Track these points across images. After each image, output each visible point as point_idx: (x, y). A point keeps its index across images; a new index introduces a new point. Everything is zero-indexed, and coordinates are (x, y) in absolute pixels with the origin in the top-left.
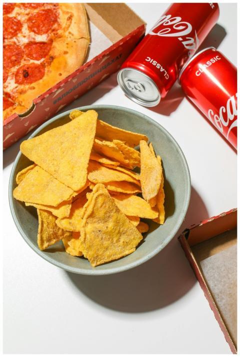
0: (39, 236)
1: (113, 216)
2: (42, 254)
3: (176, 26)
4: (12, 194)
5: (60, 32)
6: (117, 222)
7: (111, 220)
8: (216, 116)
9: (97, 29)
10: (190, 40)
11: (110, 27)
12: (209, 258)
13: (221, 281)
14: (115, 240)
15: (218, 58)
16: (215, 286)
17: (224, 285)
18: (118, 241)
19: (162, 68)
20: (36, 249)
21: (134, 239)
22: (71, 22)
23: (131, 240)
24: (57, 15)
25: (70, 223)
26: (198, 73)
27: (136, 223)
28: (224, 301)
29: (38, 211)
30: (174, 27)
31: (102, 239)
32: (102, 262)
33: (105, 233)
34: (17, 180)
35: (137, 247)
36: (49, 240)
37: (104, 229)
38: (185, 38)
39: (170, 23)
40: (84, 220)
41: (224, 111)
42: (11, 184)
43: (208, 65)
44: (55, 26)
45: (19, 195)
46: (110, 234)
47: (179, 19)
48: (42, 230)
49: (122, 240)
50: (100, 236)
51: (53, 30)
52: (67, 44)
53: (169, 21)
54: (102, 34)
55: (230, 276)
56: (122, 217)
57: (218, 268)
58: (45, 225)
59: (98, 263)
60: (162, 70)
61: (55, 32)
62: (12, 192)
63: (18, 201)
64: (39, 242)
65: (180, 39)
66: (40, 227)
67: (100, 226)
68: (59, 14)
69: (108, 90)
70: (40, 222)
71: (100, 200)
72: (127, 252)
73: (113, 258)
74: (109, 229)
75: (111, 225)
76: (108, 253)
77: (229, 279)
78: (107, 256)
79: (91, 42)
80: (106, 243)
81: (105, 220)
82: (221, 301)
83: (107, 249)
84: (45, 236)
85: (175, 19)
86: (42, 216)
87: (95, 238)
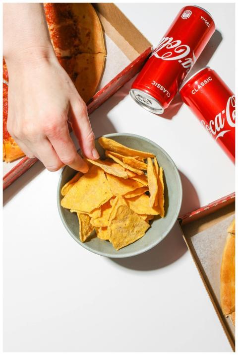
0: (80, 233)
1: (129, 217)
2: (83, 245)
3: (177, 50)
4: (60, 204)
5: (81, 47)
6: (132, 220)
7: (127, 220)
8: (207, 125)
9: (111, 41)
10: (189, 60)
11: (122, 38)
12: (197, 235)
13: (205, 250)
14: (131, 231)
15: (210, 79)
16: (201, 253)
17: (208, 252)
18: (133, 231)
19: (164, 90)
20: (79, 242)
21: (144, 228)
22: (89, 39)
23: (142, 229)
24: (77, 31)
25: (100, 221)
26: (194, 92)
27: (145, 218)
28: (206, 263)
29: (78, 215)
30: (175, 51)
31: (122, 232)
32: (123, 246)
33: (124, 228)
34: (62, 193)
35: (145, 233)
36: (87, 234)
37: (124, 226)
38: (183, 60)
39: (172, 47)
40: (110, 222)
41: (213, 124)
42: (58, 197)
43: (201, 86)
44: (77, 42)
45: (65, 204)
46: (127, 229)
47: (179, 42)
48: (82, 228)
49: (135, 230)
50: (121, 231)
51: (75, 46)
52: (87, 60)
53: (171, 44)
54: (116, 45)
55: (212, 245)
56: (135, 216)
57: (203, 241)
58: (83, 224)
59: (120, 248)
60: (165, 91)
61: (76, 48)
62: (60, 202)
63: (65, 208)
64: (81, 238)
65: (180, 61)
66: (80, 227)
67: (121, 224)
68: (79, 31)
69: (122, 98)
70: (80, 223)
71: (120, 209)
72: (139, 237)
73: (130, 243)
74: (127, 226)
75: (128, 222)
76: (126, 240)
77: (211, 248)
78: (126, 242)
79: (106, 54)
80: (125, 234)
81: (124, 220)
82: (204, 263)
83: (125, 238)
84: (84, 232)
85: (176, 43)
86: (81, 219)
87: (117, 233)
